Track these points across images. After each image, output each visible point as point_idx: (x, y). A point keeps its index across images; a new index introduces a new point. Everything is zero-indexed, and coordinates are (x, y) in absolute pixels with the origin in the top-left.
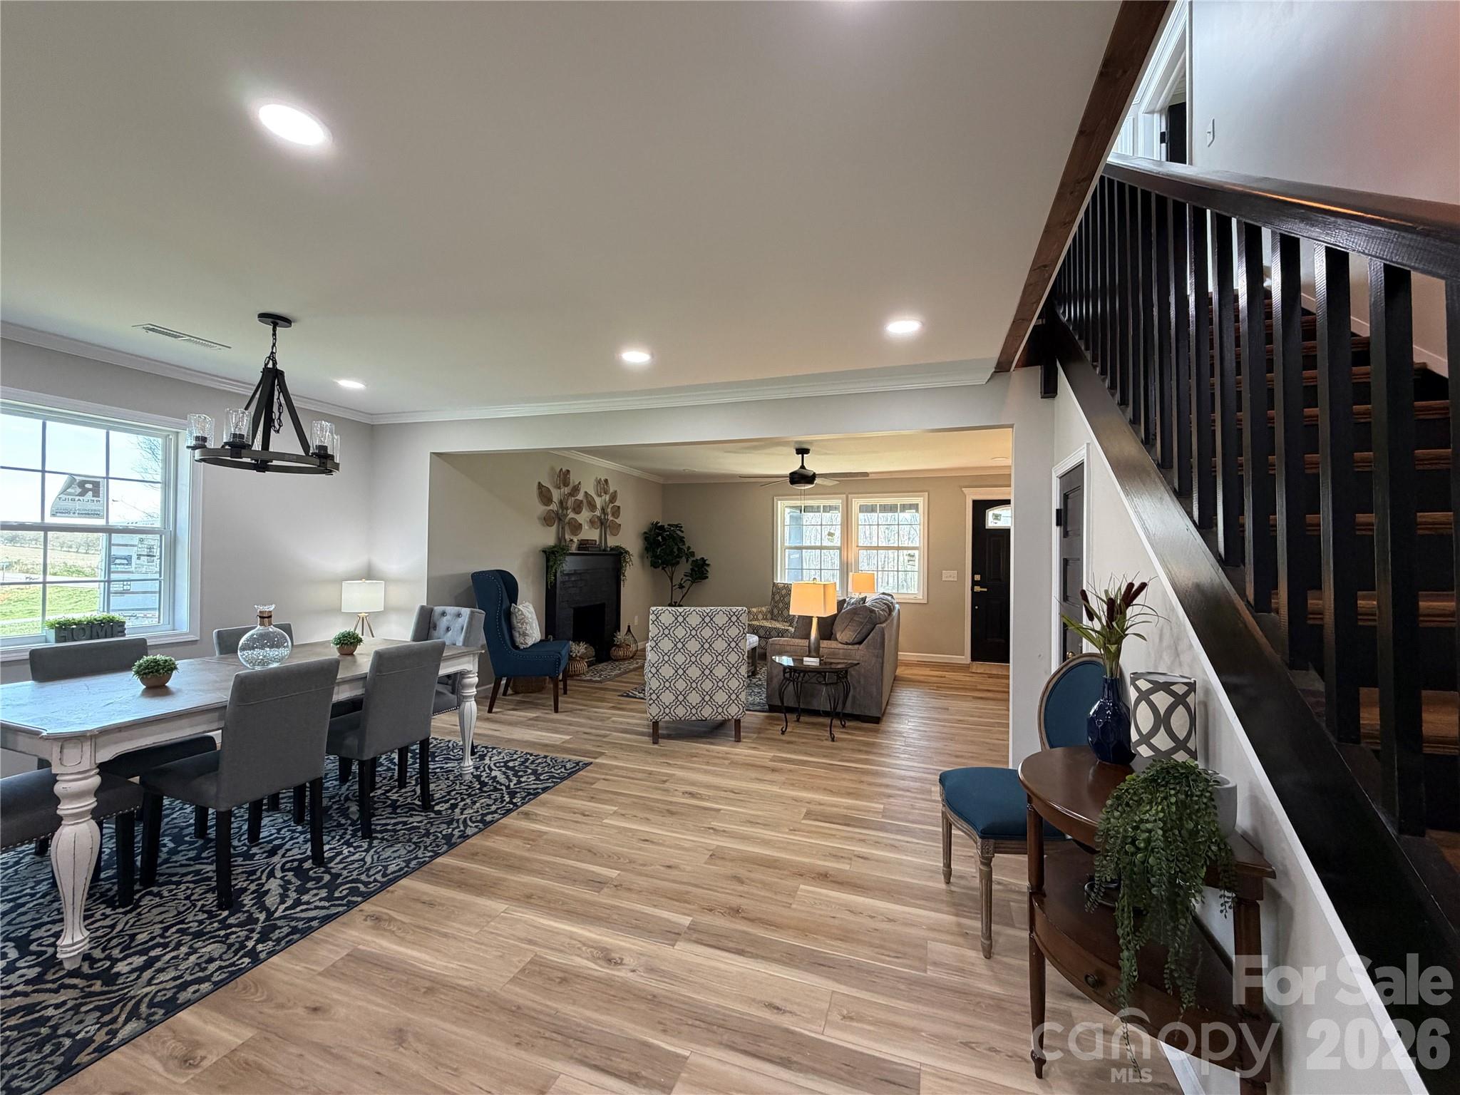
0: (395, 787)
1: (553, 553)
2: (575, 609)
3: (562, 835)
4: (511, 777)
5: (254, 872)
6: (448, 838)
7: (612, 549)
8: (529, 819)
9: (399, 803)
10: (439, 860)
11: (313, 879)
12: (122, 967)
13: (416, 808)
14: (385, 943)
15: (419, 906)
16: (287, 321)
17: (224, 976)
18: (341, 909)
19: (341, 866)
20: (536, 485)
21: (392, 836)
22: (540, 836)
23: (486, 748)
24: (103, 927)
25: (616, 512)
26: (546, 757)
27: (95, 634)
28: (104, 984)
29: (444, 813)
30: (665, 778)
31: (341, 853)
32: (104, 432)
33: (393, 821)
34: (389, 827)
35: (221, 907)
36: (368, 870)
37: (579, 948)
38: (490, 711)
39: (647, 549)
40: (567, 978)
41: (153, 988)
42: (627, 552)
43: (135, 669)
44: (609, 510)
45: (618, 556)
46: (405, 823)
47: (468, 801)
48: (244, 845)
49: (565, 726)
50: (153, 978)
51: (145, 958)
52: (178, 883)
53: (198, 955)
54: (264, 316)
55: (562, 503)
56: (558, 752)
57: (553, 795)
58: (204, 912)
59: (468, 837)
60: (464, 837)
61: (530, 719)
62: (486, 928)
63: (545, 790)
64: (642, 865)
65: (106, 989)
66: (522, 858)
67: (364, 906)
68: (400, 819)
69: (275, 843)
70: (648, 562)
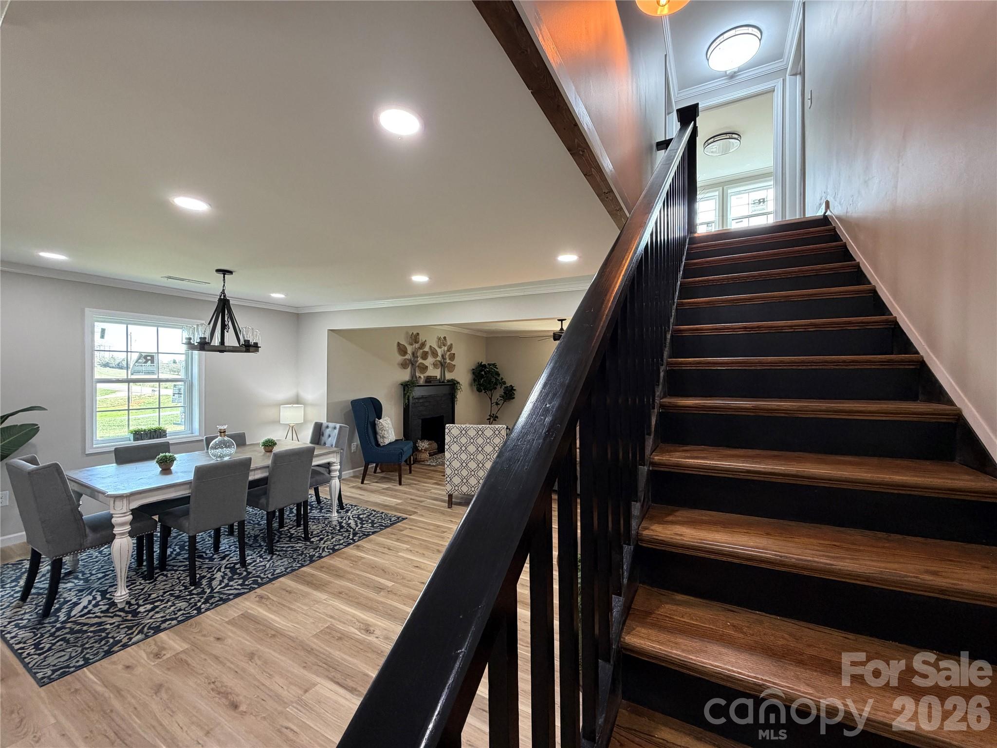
0: (295, 526)
1: (407, 385)
2: (423, 420)
3: (372, 560)
4: (359, 524)
5: (211, 568)
6: (311, 557)
7: (448, 381)
8: (360, 549)
9: (294, 536)
10: (303, 569)
11: (238, 574)
12: (142, 609)
13: (302, 539)
14: (261, 610)
15: (284, 593)
16: (231, 272)
17: (183, 618)
18: (246, 591)
19: (253, 568)
20: (396, 344)
21: (284, 554)
22: (360, 560)
23: (352, 505)
24: (139, 589)
25: (452, 357)
26: (382, 513)
27: (152, 436)
28: (133, 616)
29: (315, 543)
30: (445, 530)
31: (255, 561)
32: (155, 328)
33: (287, 545)
34: (284, 549)
35: (191, 585)
36: (266, 571)
37: (355, 623)
38: (362, 483)
39: (474, 380)
40: (342, 637)
41: (152, 620)
42: (458, 383)
43: (156, 460)
44: (447, 356)
45: (453, 385)
46: (292, 547)
47: (330, 537)
48: (211, 553)
49: (401, 494)
50: (153, 616)
51: (152, 606)
52: (176, 571)
53: (174, 607)
54: (218, 271)
55: (414, 354)
56: (391, 510)
57: (379, 536)
58: (183, 586)
59: (322, 557)
60: (320, 557)
61: (384, 489)
62: (312, 608)
63: (374, 533)
64: (408, 581)
65: (134, 618)
66: (345, 572)
67: (257, 590)
68: (291, 545)
69: (226, 553)
70: (475, 388)
